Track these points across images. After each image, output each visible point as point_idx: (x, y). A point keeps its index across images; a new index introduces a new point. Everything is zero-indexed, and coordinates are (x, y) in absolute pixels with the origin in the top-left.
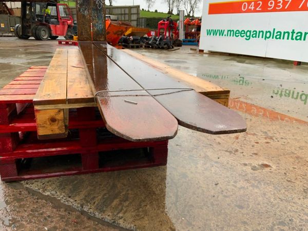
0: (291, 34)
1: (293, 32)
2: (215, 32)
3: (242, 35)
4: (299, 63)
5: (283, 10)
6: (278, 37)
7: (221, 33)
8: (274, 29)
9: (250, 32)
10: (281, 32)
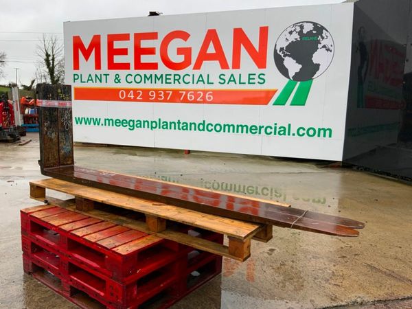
0: (177, 125)
1: (179, 122)
2: (88, 121)
3: (124, 125)
4: (189, 152)
5: (165, 101)
6: (165, 127)
7: (97, 122)
8: (160, 119)
9: (133, 121)
10: (167, 123)
